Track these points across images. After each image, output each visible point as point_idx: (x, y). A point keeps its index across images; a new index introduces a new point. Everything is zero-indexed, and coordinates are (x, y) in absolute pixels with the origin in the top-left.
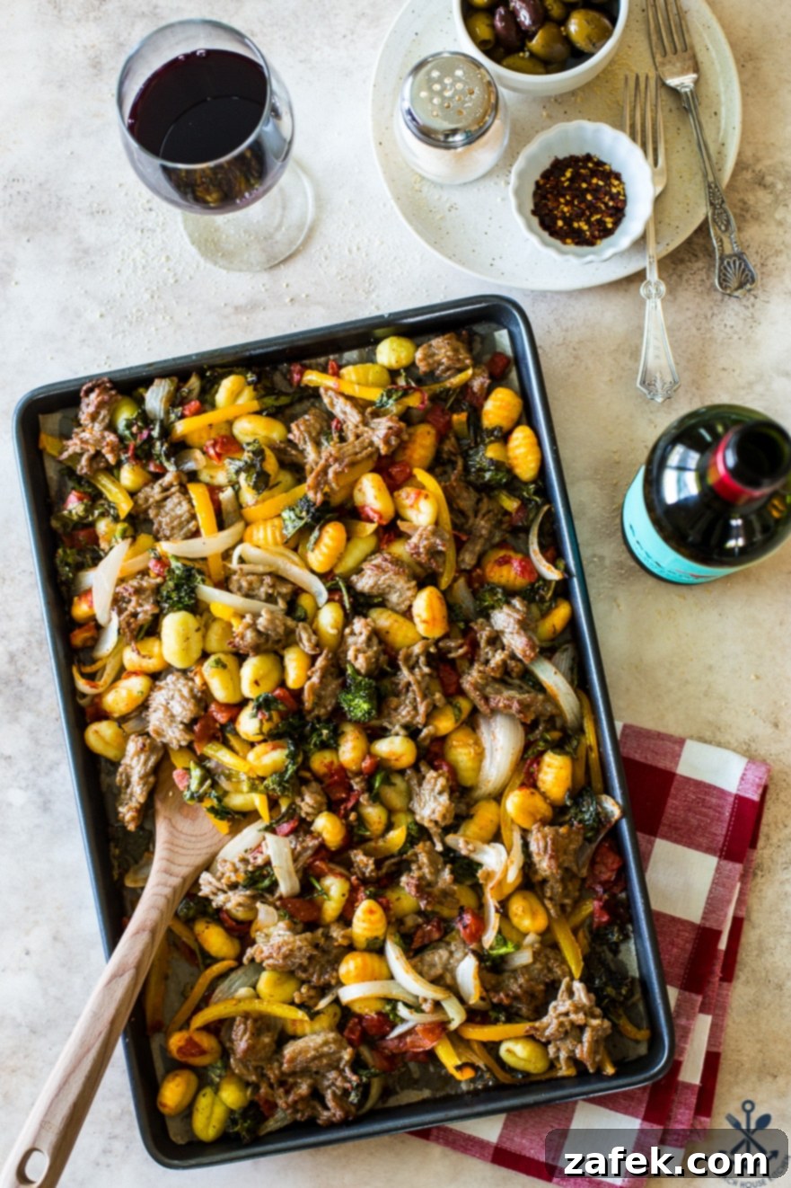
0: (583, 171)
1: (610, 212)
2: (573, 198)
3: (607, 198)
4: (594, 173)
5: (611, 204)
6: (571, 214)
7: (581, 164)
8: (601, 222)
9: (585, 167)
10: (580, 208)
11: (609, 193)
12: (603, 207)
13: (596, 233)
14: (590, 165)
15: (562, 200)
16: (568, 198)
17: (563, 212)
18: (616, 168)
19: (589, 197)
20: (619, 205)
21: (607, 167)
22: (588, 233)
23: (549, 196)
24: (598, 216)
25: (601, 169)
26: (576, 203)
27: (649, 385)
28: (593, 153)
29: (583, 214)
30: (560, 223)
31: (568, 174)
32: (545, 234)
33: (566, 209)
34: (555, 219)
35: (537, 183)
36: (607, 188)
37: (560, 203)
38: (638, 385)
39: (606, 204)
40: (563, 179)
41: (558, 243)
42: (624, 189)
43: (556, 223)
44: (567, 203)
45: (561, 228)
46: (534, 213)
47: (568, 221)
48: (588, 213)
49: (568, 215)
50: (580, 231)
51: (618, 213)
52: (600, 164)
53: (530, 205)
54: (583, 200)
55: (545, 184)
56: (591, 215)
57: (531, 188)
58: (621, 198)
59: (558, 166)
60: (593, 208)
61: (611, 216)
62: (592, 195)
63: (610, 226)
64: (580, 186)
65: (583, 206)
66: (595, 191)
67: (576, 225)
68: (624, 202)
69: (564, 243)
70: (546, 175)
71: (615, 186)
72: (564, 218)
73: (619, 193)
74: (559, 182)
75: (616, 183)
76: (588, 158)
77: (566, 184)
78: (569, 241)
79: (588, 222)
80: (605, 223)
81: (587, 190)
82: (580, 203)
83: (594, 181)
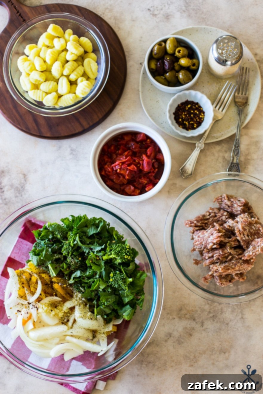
0: (194, 107)
1: (197, 122)
2: (187, 114)
3: (197, 118)
4: (197, 109)
5: (198, 120)
6: (185, 119)
7: (194, 105)
8: (193, 125)
9: (195, 106)
10: (188, 118)
11: (199, 117)
12: (195, 120)
13: (190, 127)
14: (197, 106)
15: (184, 113)
16: (186, 113)
17: (183, 117)
18: (204, 110)
19: (192, 116)
20: (201, 121)
21: (202, 109)
22: (187, 126)
23: (181, 111)
24: (192, 122)
25: (199, 108)
26: (187, 116)
27: (183, 171)
28: (199, 103)
29: (188, 120)
30: (180, 120)
31: (189, 106)
32: (174, 122)
33: (184, 116)
34: (180, 118)
35: (179, 105)
36: (199, 115)
37: (183, 114)
38: (180, 169)
39: (196, 120)
40: (187, 107)
41: (177, 125)
42: (204, 117)
43: (179, 119)
44: (185, 115)
45: (180, 121)
46: (174, 114)
47: (183, 120)
48: (190, 120)
49: (184, 118)
50: (185, 124)
51: (199, 124)
52: (200, 107)
53: (174, 111)
54: (190, 116)
55: (181, 106)
56: (191, 121)
57: (176, 106)
58: (202, 119)
59: (187, 102)
60: (192, 119)
61: (196, 124)
62: (193, 115)
63: (195, 127)
64: (191, 111)
65: (189, 117)
66: (195, 114)
67: (185, 122)
68: (202, 121)
69: (179, 126)
70: (182, 104)
71: (202, 115)
72: (182, 118)
73: (202, 118)
74: (185, 108)
75: (202, 114)
76: (197, 104)
77: (187, 109)
78: (181, 126)
79: (189, 123)
80: (194, 125)
81: (192, 113)
82: (189, 116)
83: (196, 111)
